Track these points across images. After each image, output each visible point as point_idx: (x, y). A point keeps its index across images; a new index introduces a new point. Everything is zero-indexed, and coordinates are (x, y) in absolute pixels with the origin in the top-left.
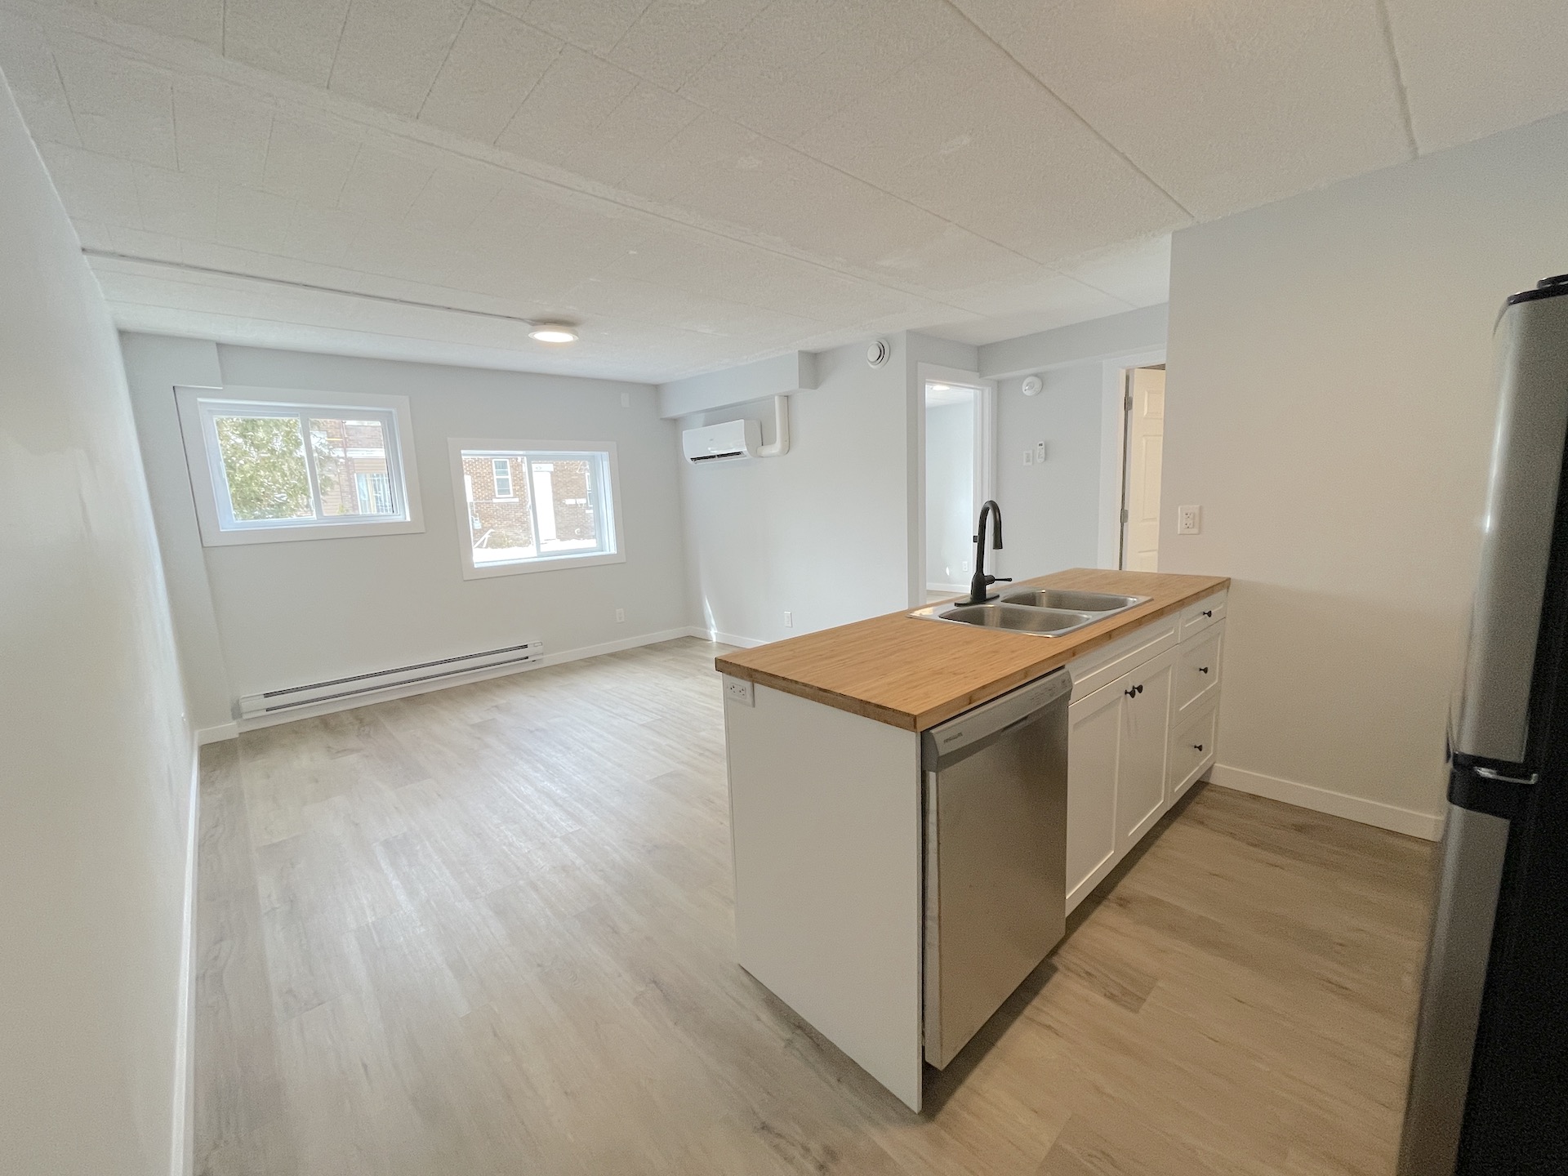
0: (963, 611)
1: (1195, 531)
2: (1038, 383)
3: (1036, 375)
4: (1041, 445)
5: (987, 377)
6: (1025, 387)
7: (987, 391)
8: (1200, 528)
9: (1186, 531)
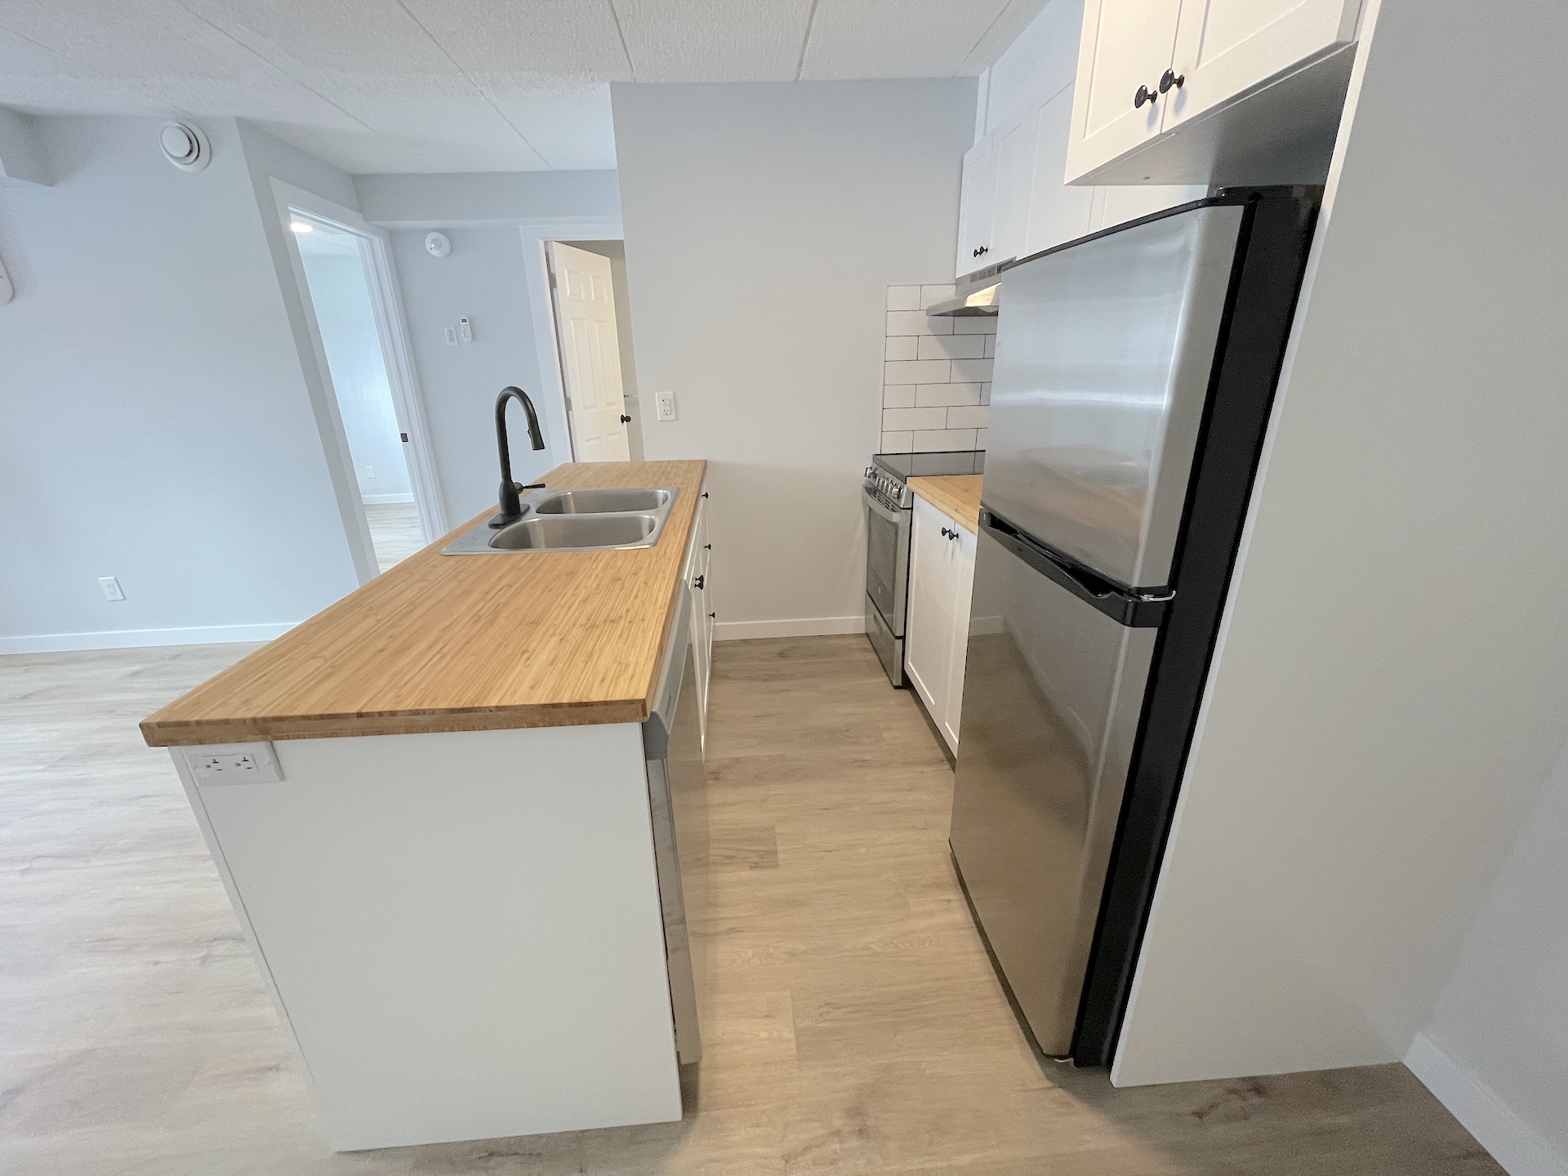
0: (507, 533)
1: (672, 417)
2: (446, 243)
3: (443, 231)
4: (464, 321)
5: (375, 223)
6: (429, 245)
7: (378, 243)
8: (677, 415)
9: (666, 418)
